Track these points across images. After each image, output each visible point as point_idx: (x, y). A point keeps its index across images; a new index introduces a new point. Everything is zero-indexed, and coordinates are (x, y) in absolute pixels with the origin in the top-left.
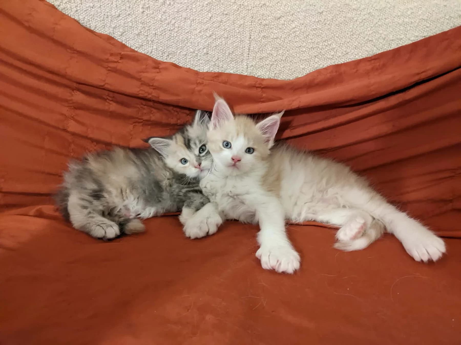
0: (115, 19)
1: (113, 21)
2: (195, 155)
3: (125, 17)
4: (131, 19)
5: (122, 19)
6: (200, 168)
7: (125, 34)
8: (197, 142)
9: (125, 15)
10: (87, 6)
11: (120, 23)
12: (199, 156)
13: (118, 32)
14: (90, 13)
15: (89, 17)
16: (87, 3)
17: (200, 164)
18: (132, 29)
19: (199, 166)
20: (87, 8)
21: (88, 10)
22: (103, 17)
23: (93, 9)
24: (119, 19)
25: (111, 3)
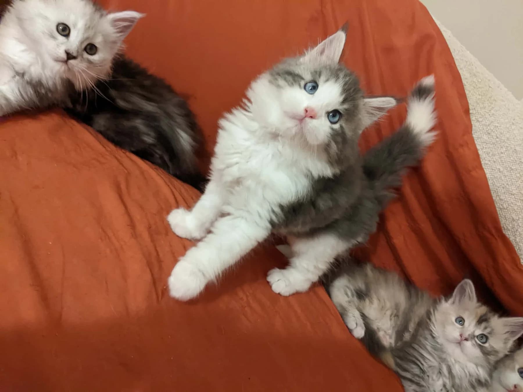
0: (508, 194)
1: (506, 194)
2: (474, 332)
3: (517, 199)
4: (520, 204)
5: (513, 198)
6: (462, 340)
7: (505, 210)
8: (488, 330)
9: (518, 198)
10: (498, 167)
11: (509, 200)
12: (474, 336)
13: (500, 205)
14: (494, 174)
15: (490, 176)
16: (499, 165)
17: (466, 339)
18: (514, 212)
19: (464, 339)
20: (496, 169)
21: (495, 170)
22: (501, 184)
23: (499, 173)
24: (511, 197)
25: (516, 180)
